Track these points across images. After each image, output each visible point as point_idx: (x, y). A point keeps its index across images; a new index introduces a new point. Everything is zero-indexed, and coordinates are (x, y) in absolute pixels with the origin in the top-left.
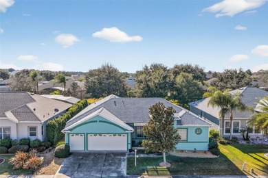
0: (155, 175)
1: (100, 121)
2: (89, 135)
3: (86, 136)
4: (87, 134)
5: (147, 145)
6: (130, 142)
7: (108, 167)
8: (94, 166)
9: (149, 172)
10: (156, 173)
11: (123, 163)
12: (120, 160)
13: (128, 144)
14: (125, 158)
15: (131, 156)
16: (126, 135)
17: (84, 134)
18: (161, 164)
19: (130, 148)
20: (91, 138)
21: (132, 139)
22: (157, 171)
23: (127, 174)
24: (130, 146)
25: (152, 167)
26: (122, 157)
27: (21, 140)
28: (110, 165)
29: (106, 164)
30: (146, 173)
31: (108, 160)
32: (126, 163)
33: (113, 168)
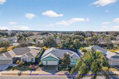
0: (65, 71)
1: (50, 57)
5: (63, 64)
8: (49, 69)
17: (46, 60)
18: (66, 68)
19: (58, 64)
20: (48, 62)
21: (59, 62)
27: (30, 62)
28: (53, 68)
30: (62, 70)
32: (57, 68)
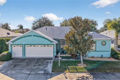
0: (75, 72)
1: (34, 36)
2: (26, 46)
3: (24, 46)
4: (25, 45)
6: (55, 51)
7: (37, 67)
8: (26, 66)
9: (71, 70)
10: (76, 71)
11: (50, 64)
12: (48, 62)
13: (54, 52)
14: (52, 61)
15: (56, 60)
16: (52, 46)
17: (23, 45)
18: (79, 65)
19: (55, 55)
20: (28, 48)
22: (76, 69)
23: (52, 71)
24: (55, 53)
25: (72, 67)
26: (49, 61)
28: (39, 65)
29: (37, 65)
30: (68, 71)
31: (39, 63)
32: (52, 64)
33: (42, 67)
